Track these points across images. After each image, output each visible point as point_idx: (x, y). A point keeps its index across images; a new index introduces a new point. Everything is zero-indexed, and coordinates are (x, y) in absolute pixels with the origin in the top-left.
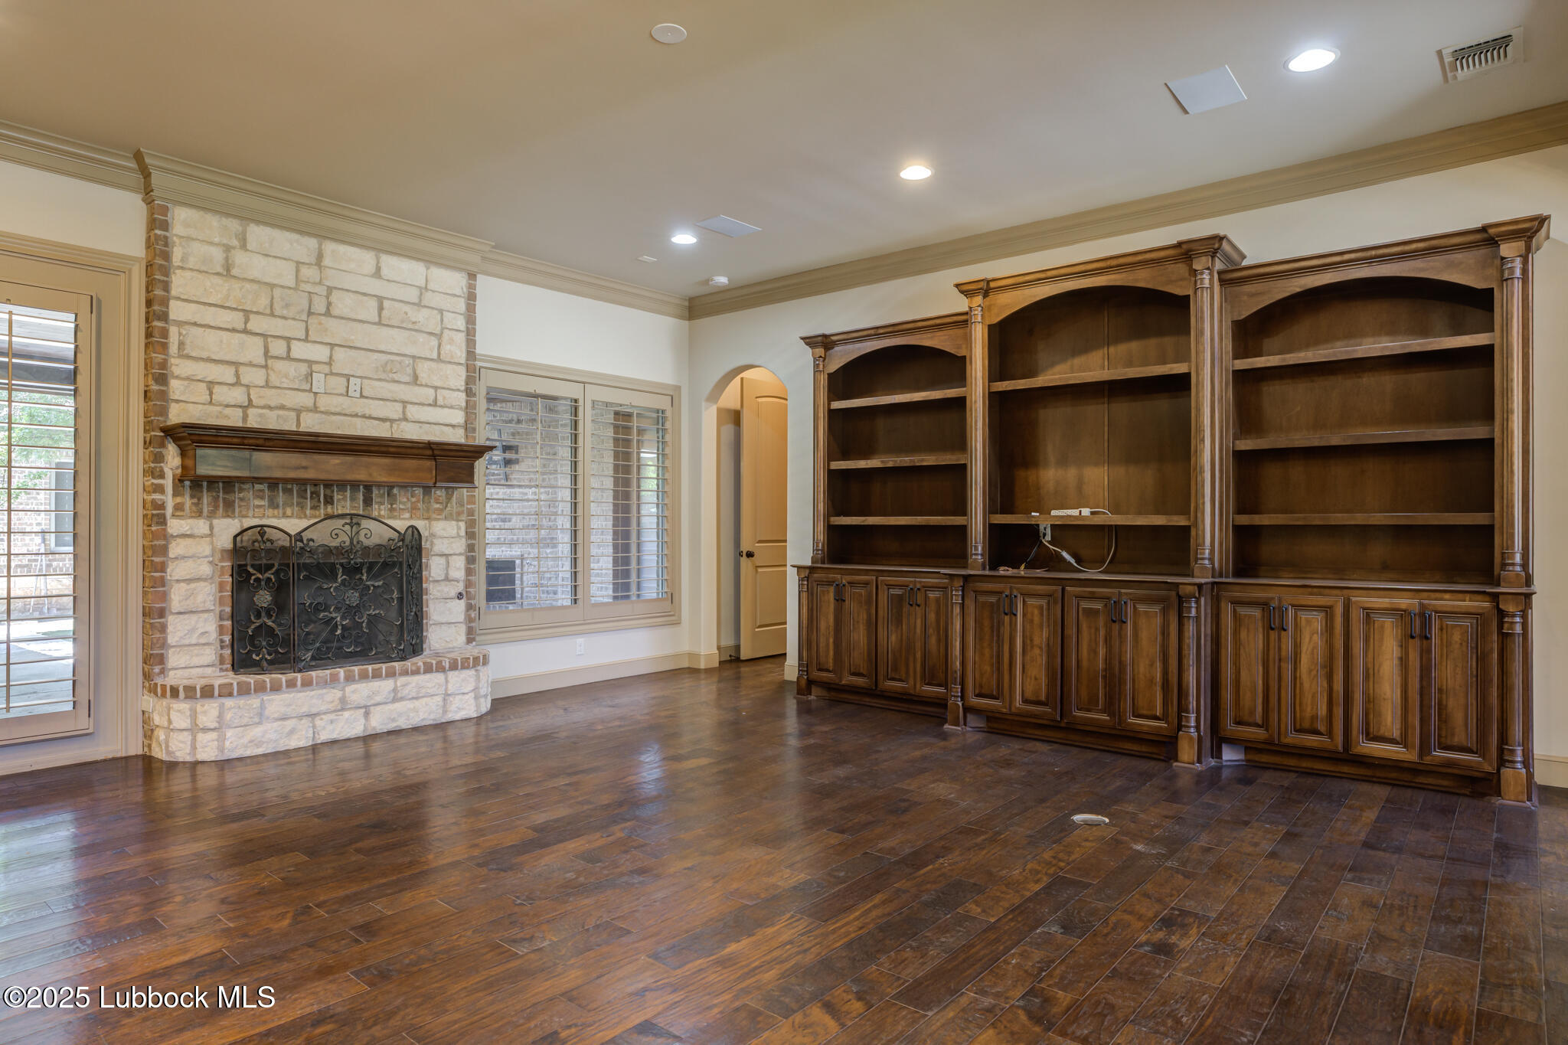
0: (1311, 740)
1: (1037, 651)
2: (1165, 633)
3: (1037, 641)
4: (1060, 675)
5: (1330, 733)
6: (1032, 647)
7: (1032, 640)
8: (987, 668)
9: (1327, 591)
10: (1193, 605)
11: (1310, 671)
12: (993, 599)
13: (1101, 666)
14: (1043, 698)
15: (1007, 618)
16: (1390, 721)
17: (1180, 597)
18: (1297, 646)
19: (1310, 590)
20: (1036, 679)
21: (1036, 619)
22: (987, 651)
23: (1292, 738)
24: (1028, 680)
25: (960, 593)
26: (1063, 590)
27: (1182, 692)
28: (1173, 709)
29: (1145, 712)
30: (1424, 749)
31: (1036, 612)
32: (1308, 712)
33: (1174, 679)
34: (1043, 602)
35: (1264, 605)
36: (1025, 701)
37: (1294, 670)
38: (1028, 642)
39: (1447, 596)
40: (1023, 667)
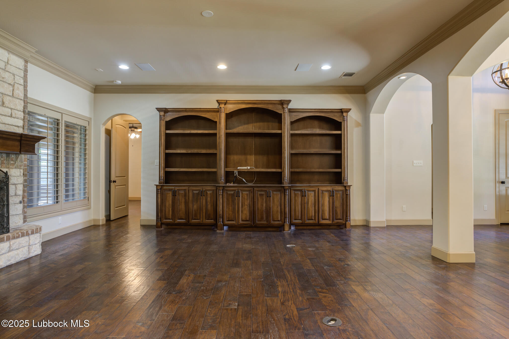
0: (311, 222)
1: (246, 206)
2: (281, 199)
3: (246, 203)
4: (253, 213)
5: (315, 219)
6: (245, 205)
7: (244, 204)
8: (231, 213)
9: (314, 187)
10: (288, 191)
11: (311, 205)
12: (232, 192)
13: (264, 209)
14: (248, 219)
15: (237, 198)
16: (327, 215)
17: (284, 190)
18: (308, 200)
19: (310, 187)
20: (246, 214)
21: (246, 197)
22: (231, 208)
23: (308, 222)
24: (244, 215)
25: (222, 191)
26: (254, 189)
27: (285, 214)
28: (283, 218)
29: (276, 220)
30: (333, 220)
31: (246, 195)
32: (310, 215)
33: (283, 210)
34: (248, 193)
35: (301, 191)
36: (242, 221)
37: (308, 206)
38: (243, 204)
39: (337, 187)
40: (242, 211)
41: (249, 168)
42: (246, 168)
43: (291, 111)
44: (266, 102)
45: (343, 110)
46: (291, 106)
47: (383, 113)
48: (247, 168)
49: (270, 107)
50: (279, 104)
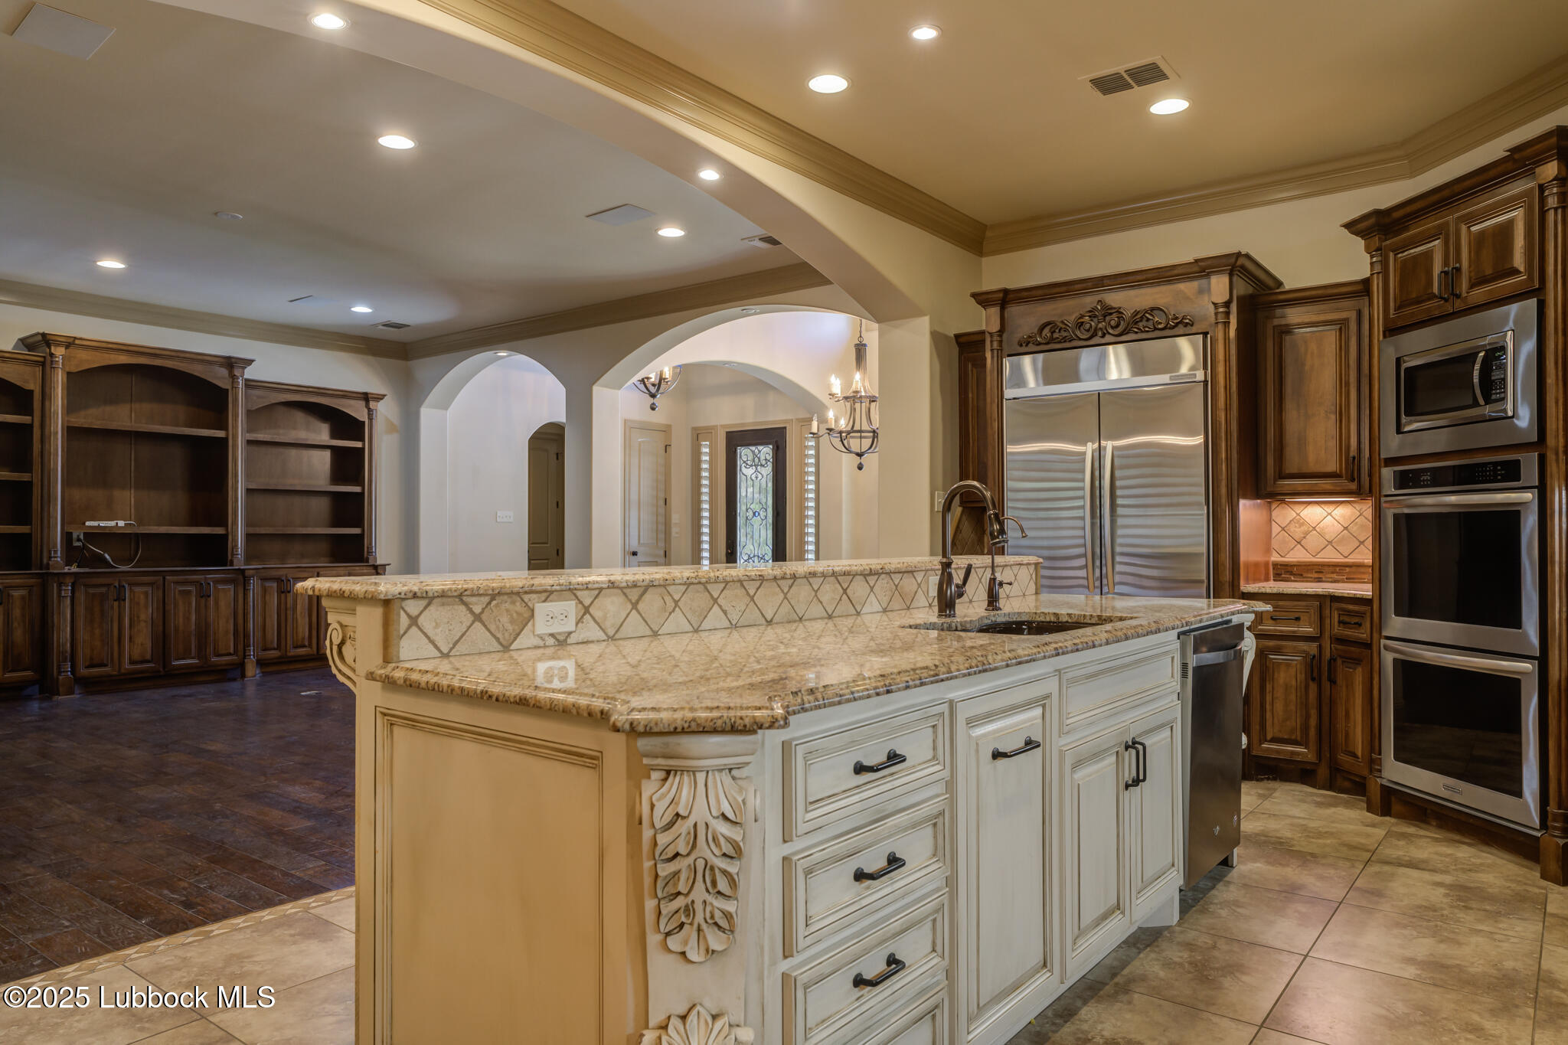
0: (302, 651)
1: (143, 624)
2: (235, 601)
3: (143, 617)
4: (162, 640)
5: (310, 645)
6: (139, 622)
7: (138, 617)
8: (98, 644)
9: (307, 569)
10: (252, 582)
11: (302, 613)
12: (103, 590)
13: (193, 627)
14: (148, 656)
15: (116, 604)
17: (245, 577)
18: (295, 601)
19: (300, 569)
20: (142, 644)
21: (142, 601)
22: (97, 631)
23: (293, 652)
24: (136, 647)
25: (71, 587)
26: (164, 579)
28: (240, 647)
29: (224, 652)
31: (142, 597)
32: (300, 635)
33: (240, 628)
34: (149, 589)
35: (279, 580)
36: (132, 662)
37: (293, 614)
38: (136, 618)
39: (357, 568)
40: (130, 638)
41: (121, 523)
42: (112, 523)
43: (250, 384)
44: (187, 355)
45: (370, 396)
46: (250, 373)
47: (446, 409)
48: (117, 523)
49: (197, 370)
50: (221, 365)
